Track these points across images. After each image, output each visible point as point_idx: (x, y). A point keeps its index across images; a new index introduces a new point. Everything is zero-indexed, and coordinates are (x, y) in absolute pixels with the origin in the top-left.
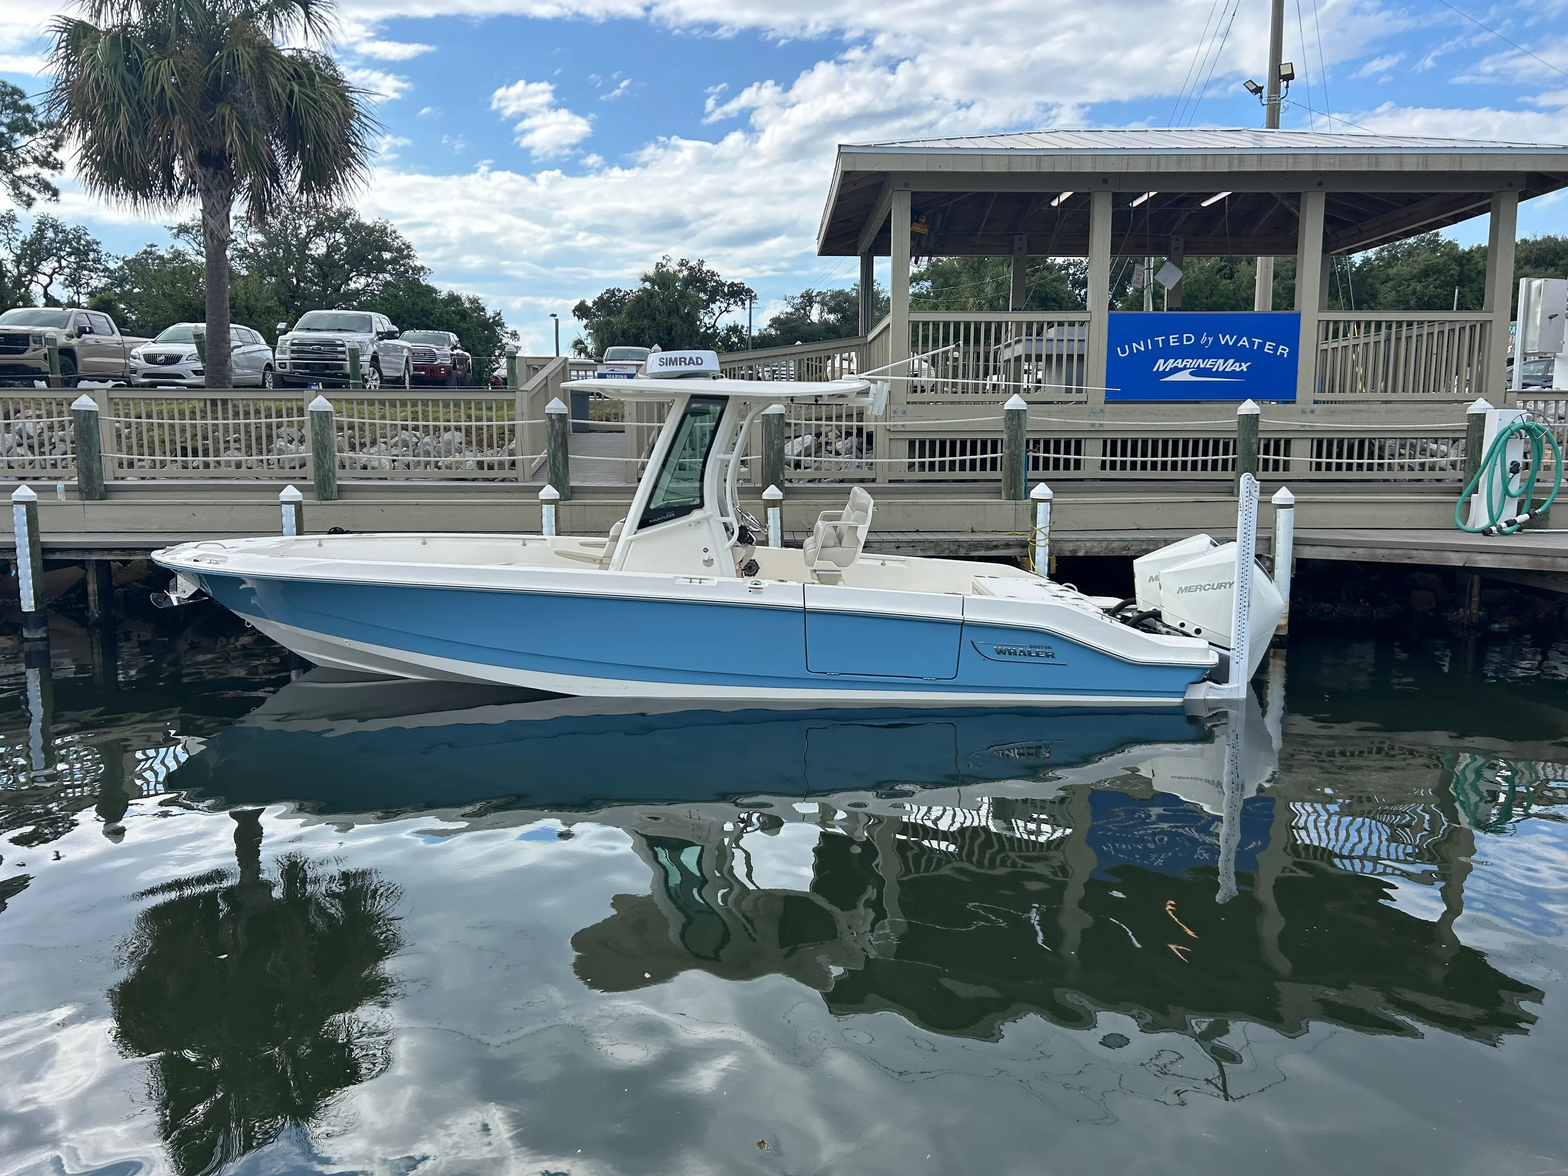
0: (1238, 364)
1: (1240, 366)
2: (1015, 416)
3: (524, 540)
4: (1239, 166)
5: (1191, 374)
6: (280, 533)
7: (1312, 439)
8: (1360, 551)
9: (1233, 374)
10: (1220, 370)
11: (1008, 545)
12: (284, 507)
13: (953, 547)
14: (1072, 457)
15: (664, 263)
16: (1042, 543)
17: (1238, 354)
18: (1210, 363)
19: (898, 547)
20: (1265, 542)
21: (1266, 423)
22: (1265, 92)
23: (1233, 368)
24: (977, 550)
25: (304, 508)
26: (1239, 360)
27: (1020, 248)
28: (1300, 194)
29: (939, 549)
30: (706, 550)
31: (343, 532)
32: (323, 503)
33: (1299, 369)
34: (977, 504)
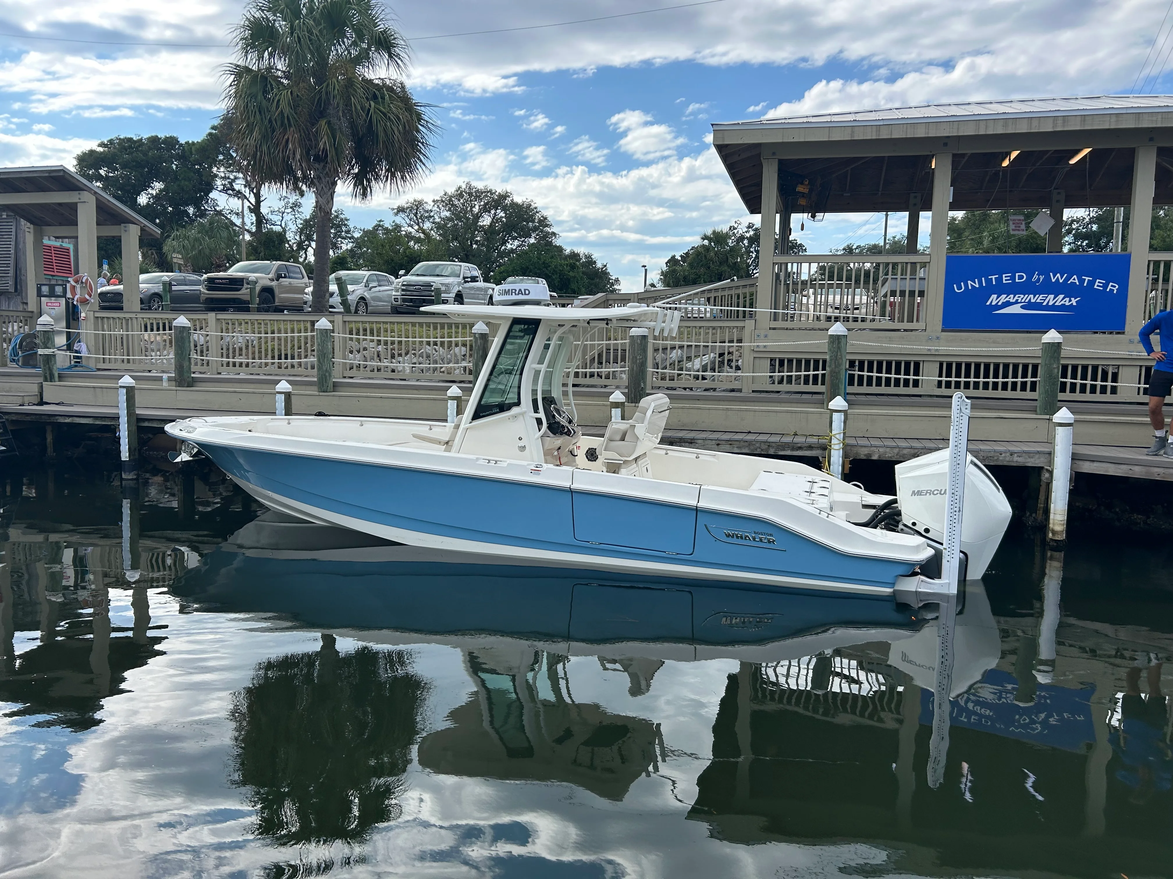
0: (1067, 299)
1: (1070, 301)
2: (836, 339)
3: (430, 426)
4: (1064, 126)
5: (1022, 307)
6: (274, 413)
8: (1137, 469)
9: (1063, 307)
10: (1051, 304)
11: (810, 447)
12: (278, 396)
13: (764, 447)
14: (912, 377)
16: (837, 447)
17: (1068, 290)
18: (1040, 298)
19: (718, 445)
20: (1047, 455)
21: (1067, 351)
23: (1063, 302)
24: (784, 450)
25: (293, 397)
26: (1069, 295)
27: (915, 205)
28: (1133, 149)
29: (752, 447)
30: (520, 439)
31: (324, 415)
32: (321, 394)
33: (1128, 304)
34: (801, 412)
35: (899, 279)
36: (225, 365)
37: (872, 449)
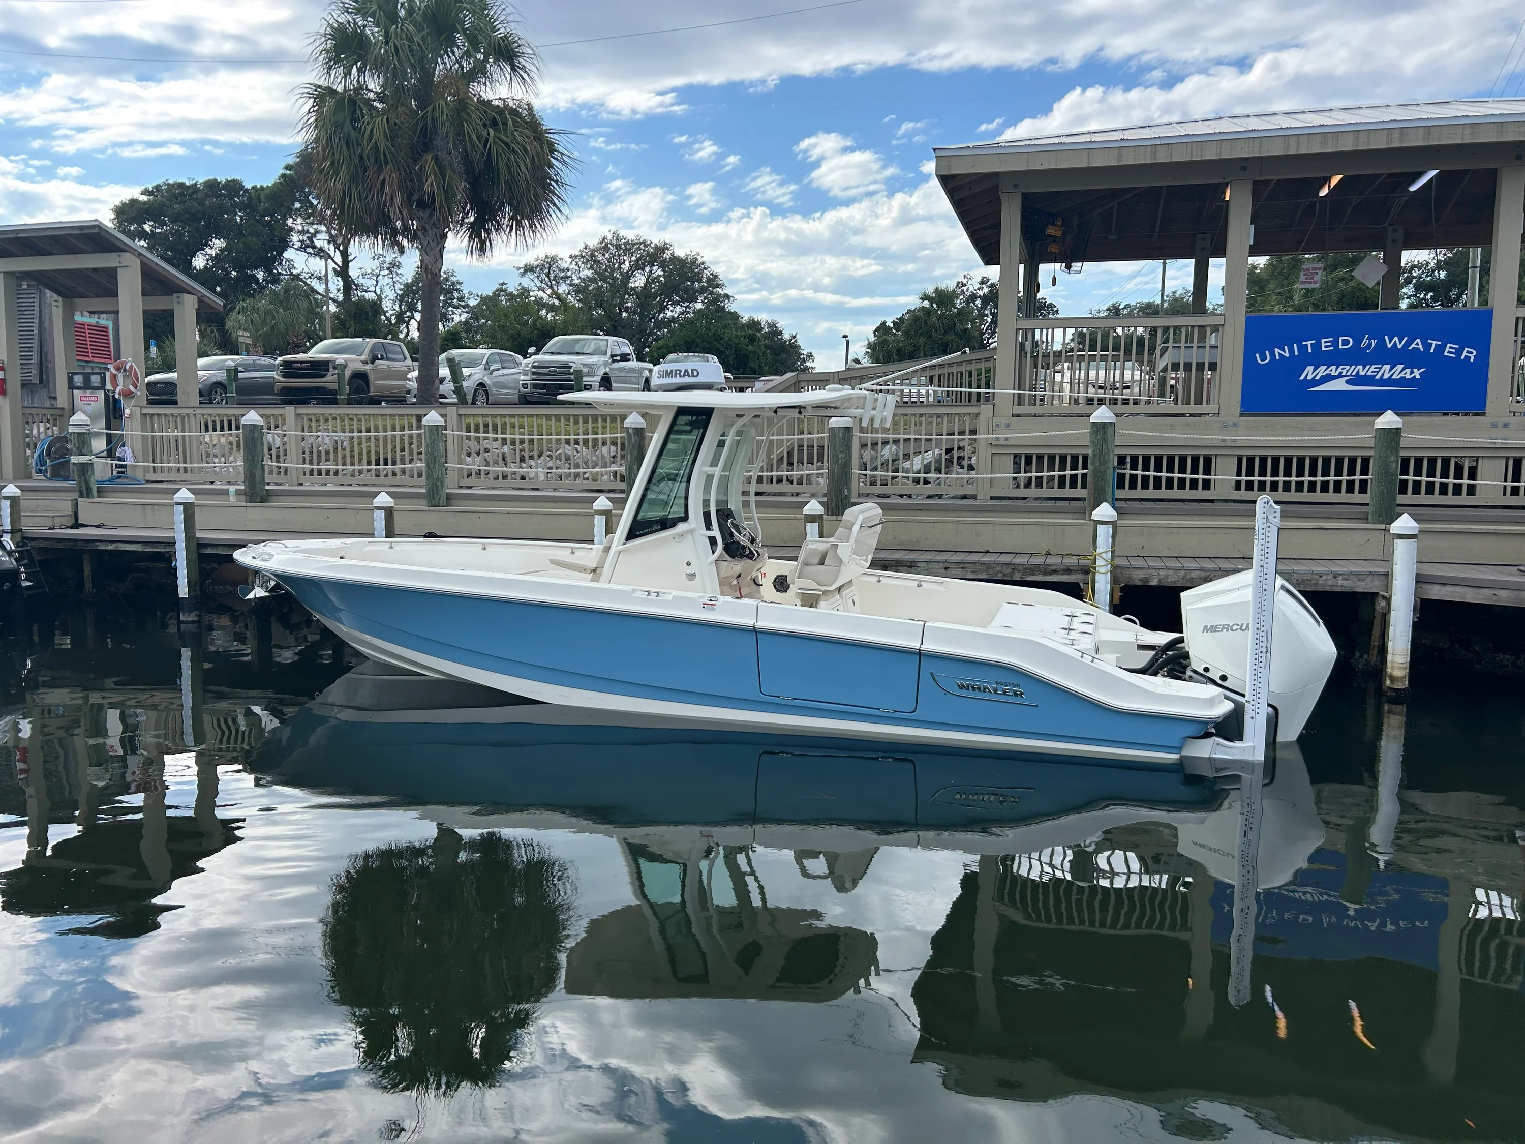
0: (1408, 370)
1: (1412, 372)
2: (1101, 429)
3: (572, 548)
4: (1402, 141)
5: (1348, 382)
6: (372, 535)
7: (1507, 458)
9: (1402, 381)
10: (1386, 377)
11: (1068, 571)
12: (377, 512)
13: (1008, 570)
14: (1201, 477)
15: (965, 281)
17: (1409, 358)
18: (1372, 369)
21: (1408, 438)
23: (1402, 375)
24: (1033, 574)
25: (395, 513)
26: (1410, 365)
27: (1203, 249)
28: (1496, 170)
29: (991, 572)
31: (436, 536)
32: (431, 509)
33: (1490, 375)
34: (1055, 524)
35: (1183, 348)
36: (308, 473)
37: (1150, 571)
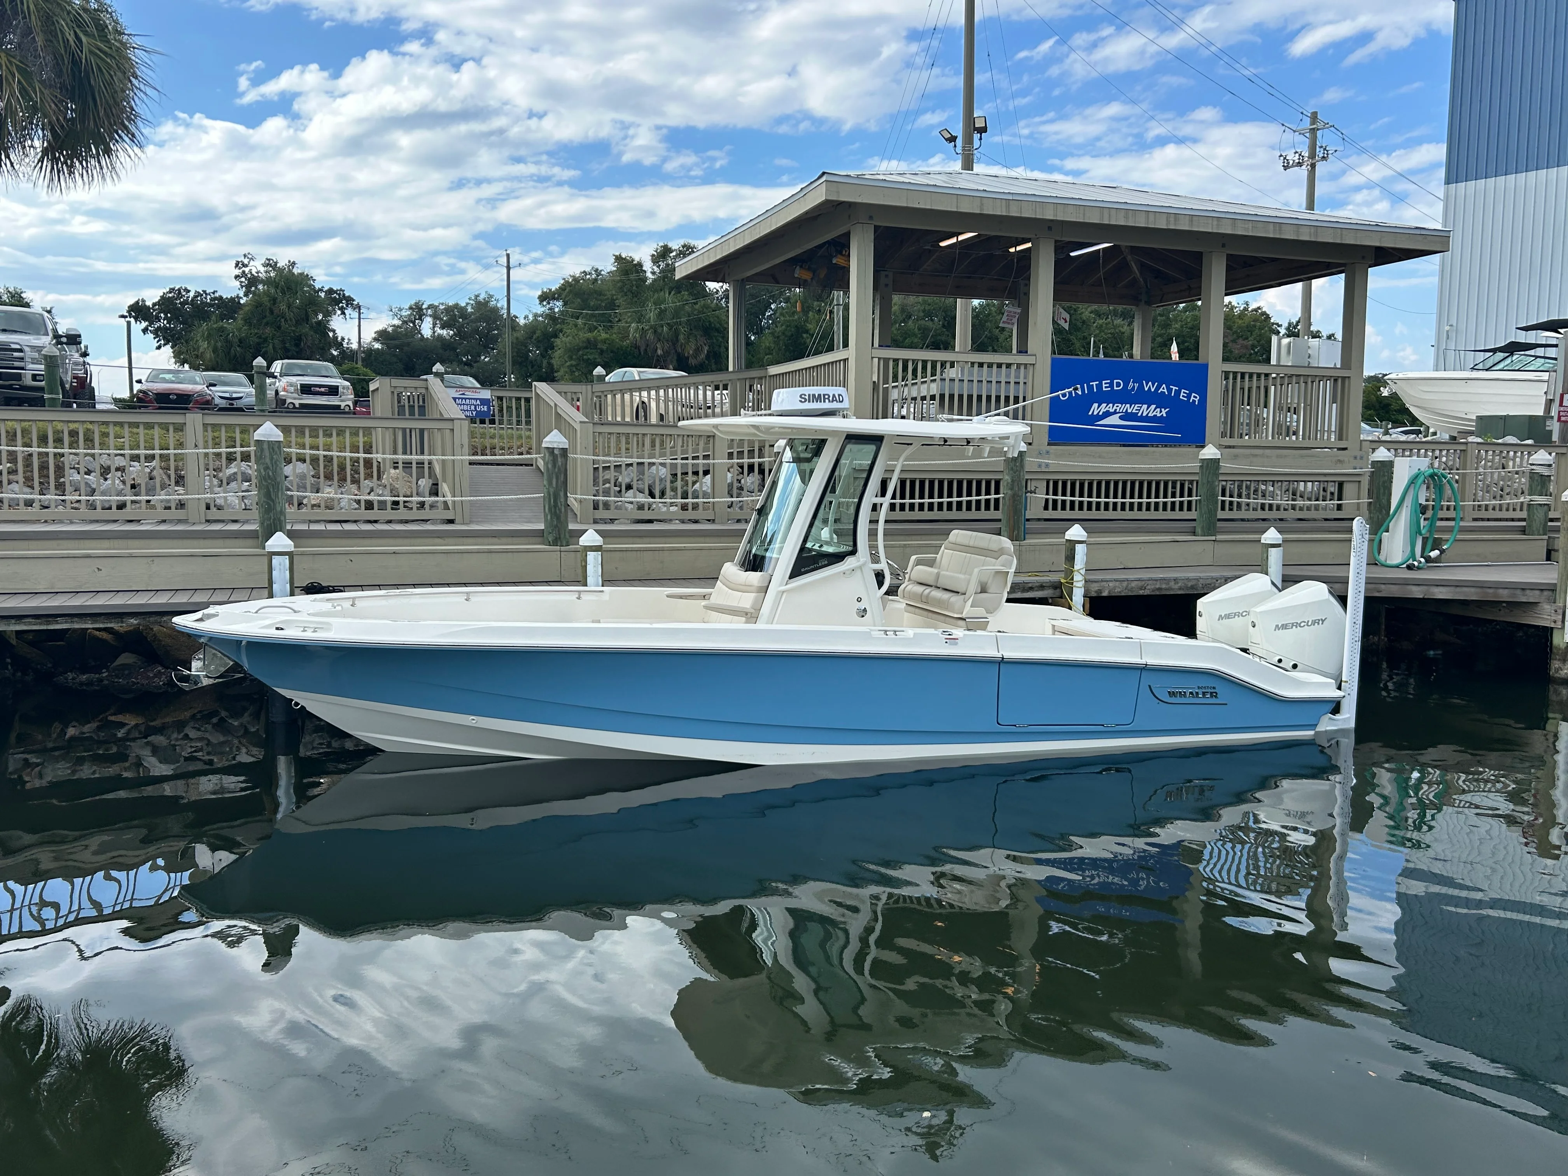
0: (1158, 410)
1: (1161, 412)
5: (1121, 418)
9: (1155, 419)
10: (1144, 414)
11: (1042, 587)
12: (276, 559)
16: (1079, 584)
17: (1158, 400)
18: (1136, 408)
22: (959, 142)
23: (1155, 413)
26: (1159, 406)
30: (859, 600)
33: (1207, 416)
